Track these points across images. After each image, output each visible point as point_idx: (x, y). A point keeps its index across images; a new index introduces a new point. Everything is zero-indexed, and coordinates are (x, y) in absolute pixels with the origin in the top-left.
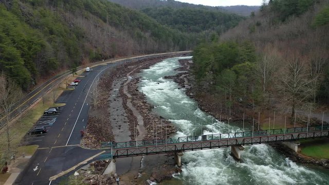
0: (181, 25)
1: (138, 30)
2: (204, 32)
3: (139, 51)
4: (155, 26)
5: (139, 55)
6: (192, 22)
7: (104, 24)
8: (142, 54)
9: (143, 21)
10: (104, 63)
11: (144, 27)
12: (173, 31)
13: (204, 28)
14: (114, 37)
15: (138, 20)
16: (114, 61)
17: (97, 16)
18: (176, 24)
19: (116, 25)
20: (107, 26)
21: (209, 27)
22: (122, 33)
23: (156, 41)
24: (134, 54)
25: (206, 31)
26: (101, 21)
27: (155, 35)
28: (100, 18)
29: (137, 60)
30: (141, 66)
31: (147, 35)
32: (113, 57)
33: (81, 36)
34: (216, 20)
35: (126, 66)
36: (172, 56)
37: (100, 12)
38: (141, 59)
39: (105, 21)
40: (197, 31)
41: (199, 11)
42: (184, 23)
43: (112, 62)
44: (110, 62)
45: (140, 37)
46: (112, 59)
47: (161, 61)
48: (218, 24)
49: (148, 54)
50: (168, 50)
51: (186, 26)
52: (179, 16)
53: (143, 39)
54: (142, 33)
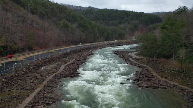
0: (102, 21)
2: (122, 26)
3: (66, 42)
4: (82, 19)
5: (66, 45)
8: (69, 45)
9: (70, 14)
13: (120, 23)
15: (65, 13)
18: (97, 20)
21: (125, 22)
23: (83, 32)
24: (58, 45)
25: (123, 25)
27: (82, 26)
29: (61, 54)
31: (74, 26)
36: (101, 47)
38: (65, 52)
40: (116, 25)
42: (104, 20)
45: (66, 26)
51: (105, 21)
52: (100, 14)
53: (70, 29)
54: (69, 24)
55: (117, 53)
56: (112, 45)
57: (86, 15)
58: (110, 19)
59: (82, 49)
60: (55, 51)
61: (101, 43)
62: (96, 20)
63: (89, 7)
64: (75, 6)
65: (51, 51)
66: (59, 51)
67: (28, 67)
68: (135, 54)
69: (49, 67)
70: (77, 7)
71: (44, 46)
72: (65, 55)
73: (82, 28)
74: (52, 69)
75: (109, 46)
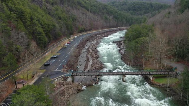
0: (132, 11)
1: (106, 15)
3: (106, 27)
4: (116, 12)
5: (106, 28)
6: (138, 9)
7: (87, 12)
8: (107, 28)
9: (109, 9)
10: (85, 33)
11: (110, 13)
13: (145, 13)
14: (92, 19)
15: (106, 9)
16: (91, 32)
17: (84, 8)
18: (129, 10)
19: (94, 13)
20: (89, 13)
21: (149, 12)
22: (97, 17)
23: (116, 21)
24: (102, 28)
26: (86, 10)
27: (116, 18)
28: (86, 9)
30: (104, 35)
31: (111, 17)
32: (90, 30)
33: (74, 19)
34: (153, 8)
35: (96, 35)
37: (86, 6)
38: (105, 31)
39: (88, 10)
40: (141, 15)
41: (144, 2)
42: (134, 10)
43: (90, 33)
44: (89, 33)
45: (106, 18)
46: (89, 31)
47: (116, 32)
48: (154, 10)
49: (111, 28)
50: (122, 26)
52: (131, 6)
53: (108, 20)
54: (108, 17)
60: (101, 31)
65: (99, 31)
66: (103, 31)
71: (96, 28)
72: (105, 32)
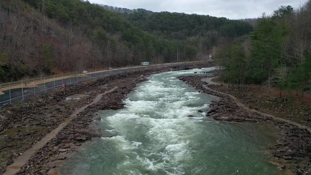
0: (159, 32)
1: (99, 30)
2: (192, 39)
3: (102, 63)
9: (108, 19)
12: (152, 35)
13: (189, 35)
15: (101, 17)
19: (63, 21)
21: (196, 34)
23: (130, 47)
24: (90, 67)
29: (95, 79)
31: (116, 37)
38: (102, 77)
40: (181, 38)
42: (162, 29)
45: (102, 38)
49: (118, 66)
51: (165, 31)
52: (156, 21)
53: (109, 42)
54: (108, 35)
55: (183, 79)
56: (176, 68)
57: (134, 22)
58: (173, 28)
59: (129, 74)
60: (86, 75)
61: (159, 66)
62: (150, 30)
63: (139, 10)
64: (116, 8)
65: (79, 75)
66: (92, 75)
67: (45, 96)
68: (212, 80)
69: (78, 98)
70: (120, 9)
71: (69, 68)
72: (101, 82)
73: (128, 41)
74: (83, 100)
75: (171, 69)
